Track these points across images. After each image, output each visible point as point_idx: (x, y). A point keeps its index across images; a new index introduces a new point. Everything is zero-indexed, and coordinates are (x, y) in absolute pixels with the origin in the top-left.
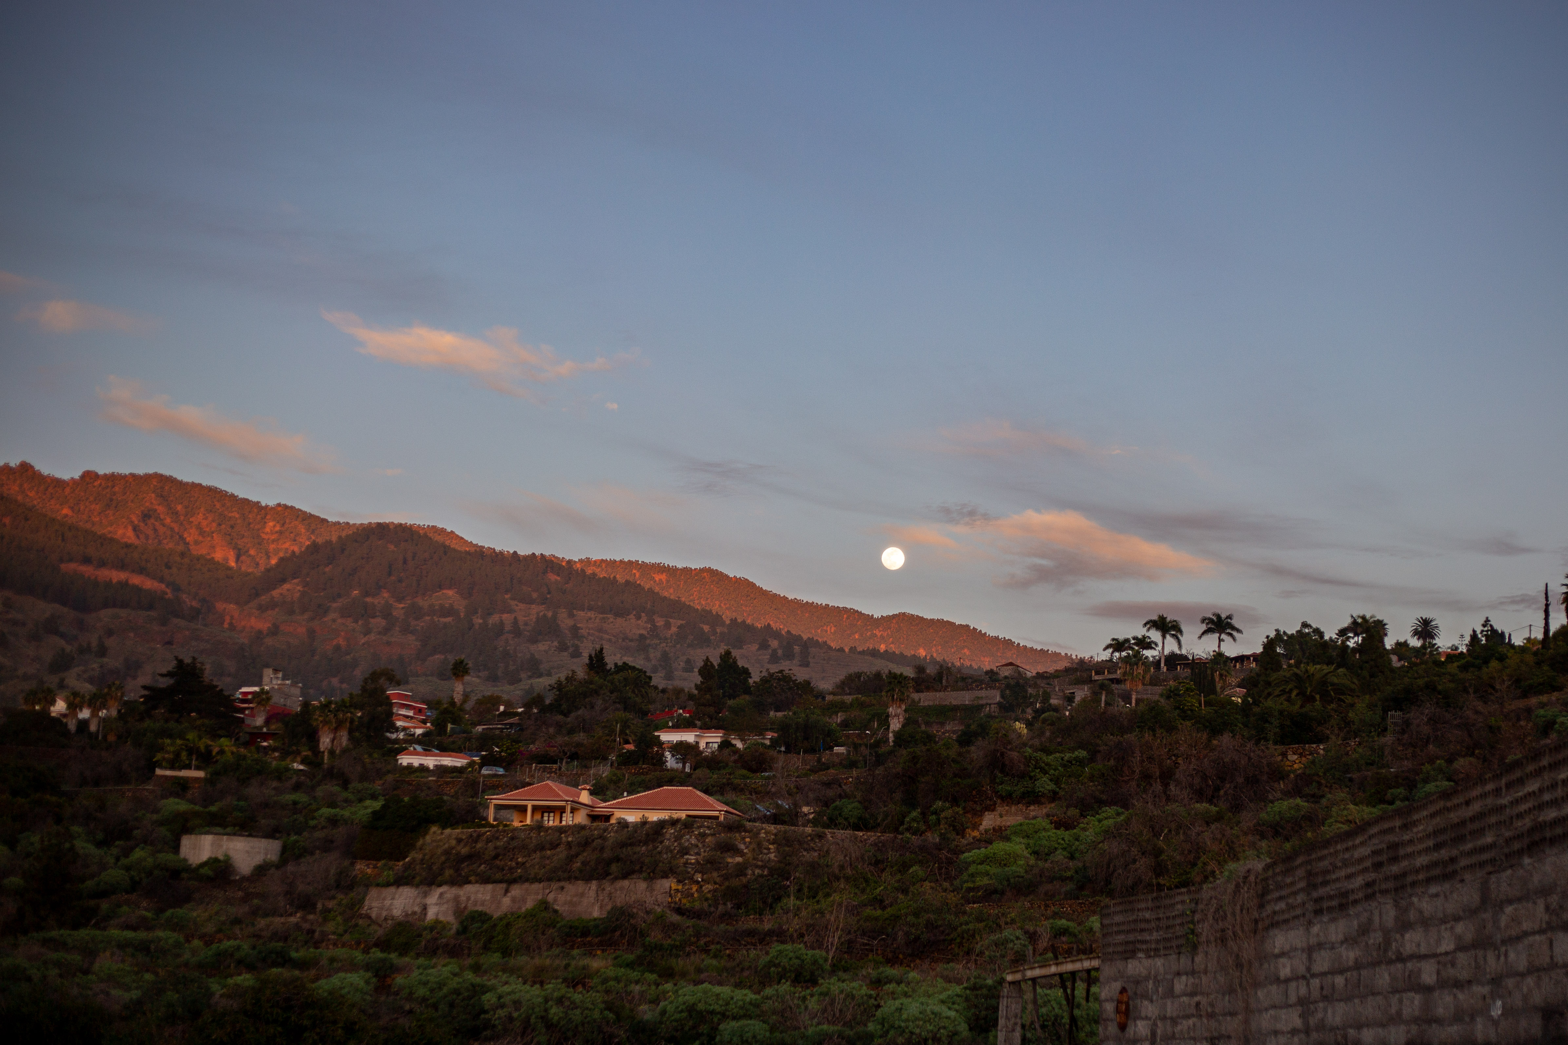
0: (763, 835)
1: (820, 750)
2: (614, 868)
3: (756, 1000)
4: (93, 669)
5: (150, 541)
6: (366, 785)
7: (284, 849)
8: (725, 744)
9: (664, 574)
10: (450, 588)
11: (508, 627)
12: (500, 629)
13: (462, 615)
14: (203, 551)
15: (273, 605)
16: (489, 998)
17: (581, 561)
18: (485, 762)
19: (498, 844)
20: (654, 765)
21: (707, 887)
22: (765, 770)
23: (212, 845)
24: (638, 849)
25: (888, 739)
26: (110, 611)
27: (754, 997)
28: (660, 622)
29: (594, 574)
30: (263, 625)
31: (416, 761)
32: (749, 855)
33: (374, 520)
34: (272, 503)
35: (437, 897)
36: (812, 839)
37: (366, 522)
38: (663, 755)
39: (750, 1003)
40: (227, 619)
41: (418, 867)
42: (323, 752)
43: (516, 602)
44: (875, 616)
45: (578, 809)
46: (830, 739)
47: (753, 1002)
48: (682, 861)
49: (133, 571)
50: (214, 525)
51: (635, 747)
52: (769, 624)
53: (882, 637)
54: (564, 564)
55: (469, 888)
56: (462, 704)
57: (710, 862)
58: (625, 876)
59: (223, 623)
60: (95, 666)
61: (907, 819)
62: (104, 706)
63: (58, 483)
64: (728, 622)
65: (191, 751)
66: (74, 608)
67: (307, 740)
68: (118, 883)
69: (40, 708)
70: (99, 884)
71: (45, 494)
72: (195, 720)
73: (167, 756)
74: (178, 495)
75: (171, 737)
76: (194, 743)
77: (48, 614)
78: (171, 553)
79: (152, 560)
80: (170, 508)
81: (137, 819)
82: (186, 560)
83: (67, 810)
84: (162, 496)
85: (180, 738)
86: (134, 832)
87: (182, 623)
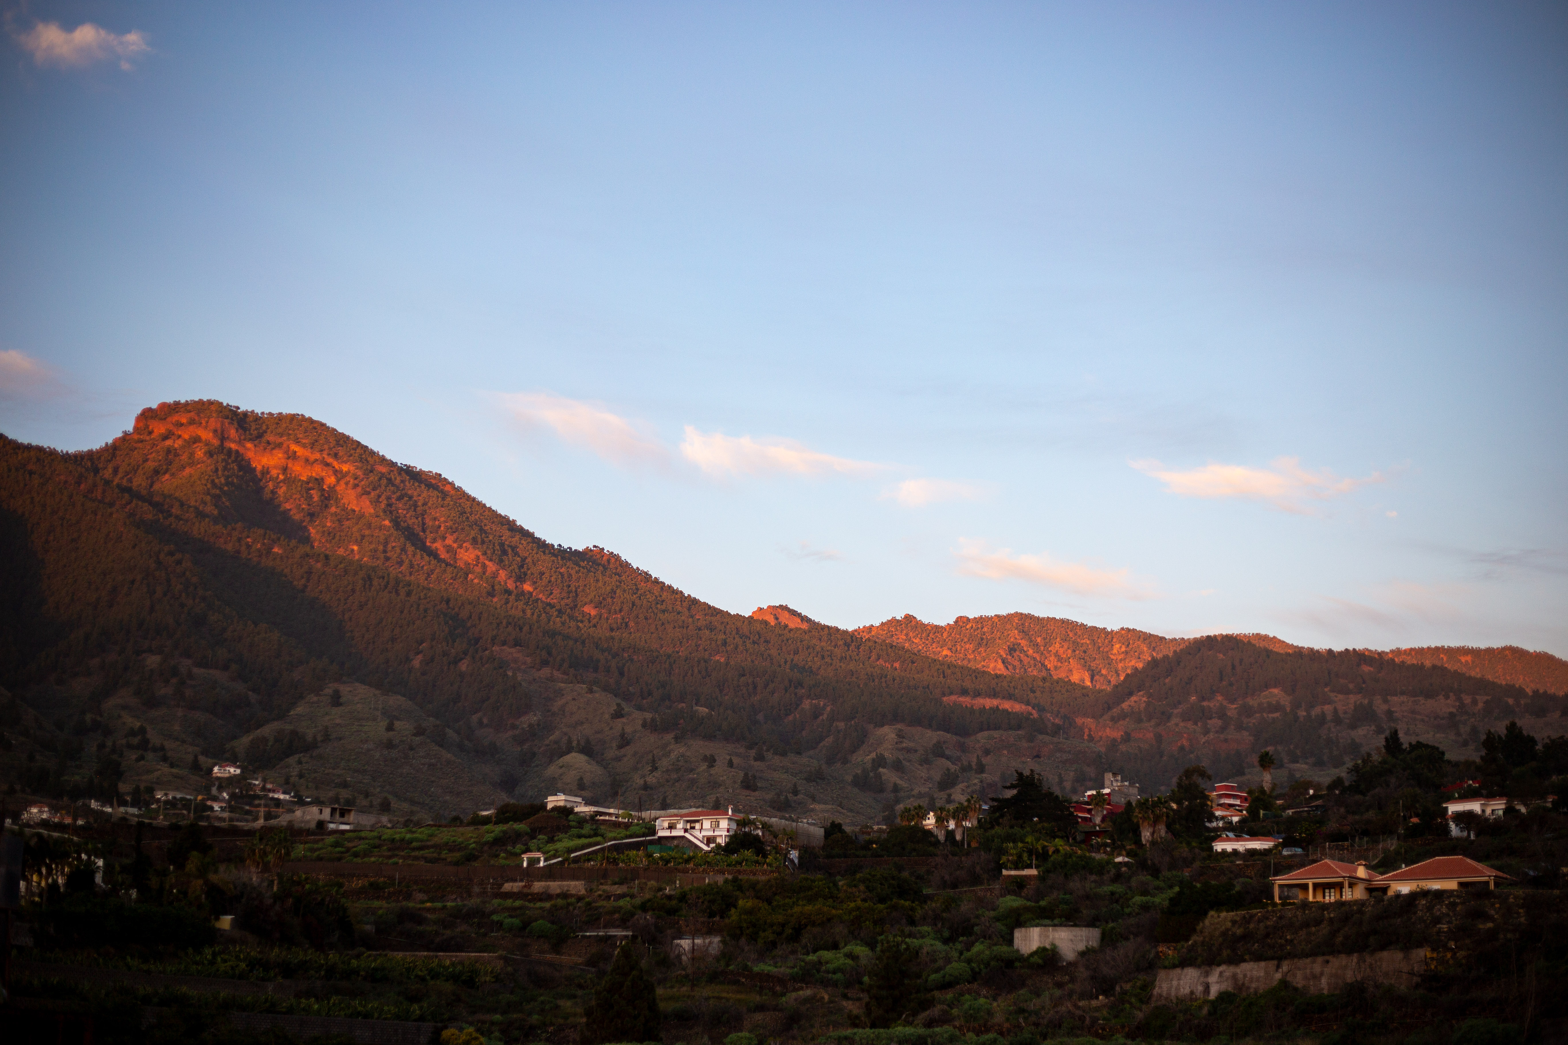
0: (1511, 900)
2: (1372, 940)
4: (975, 784)
5: (1017, 671)
6: (1174, 873)
7: (1104, 936)
8: (1509, 810)
9: (1469, 656)
10: (1275, 687)
11: (1329, 717)
12: (1322, 720)
13: (1288, 710)
14: (1063, 675)
15: (1123, 716)
17: (1392, 651)
18: (1285, 845)
19: (1269, 923)
20: (1438, 835)
21: (1461, 954)
23: (1040, 936)
24: (1393, 921)
26: (986, 733)
28: (1467, 700)
29: (1404, 661)
30: (1117, 734)
31: (1229, 847)
32: (1500, 920)
33: (1205, 634)
34: (1116, 628)
35: (1217, 975)
36: (1561, 901)
37: (1198, 636)
38: (1447, 825)
40: (1086, 730)
41: (1199, 949)
42: (1146, 845)
43: (1335, 694)
45: (1355, 884)
48: (1435, 930)
49: (1004, 698)
50: (1070, 651)
51: (1420, 820)
54: (1376, 656)
55: (1245, 966)
56: (1271, 792)
57: (1462, 929)
58: (1383, 948)
59: (1083, 736)
60: (976, 781)
62: (965, 818)
63: (937, 629)
64: (1531, 694)
65: (1030, 852)
66: (956, 734)
67: (1131, 835)
68: (960, 975)
69: (915, 824)
70: (944, 977)
71: (928, 639)
72: (1036, 824)
73: (1010, 858)
74: (1036, 629)
75: (1014, 841)
76: (1032, 845)
77: (935, 741)
78: (1034, 679)
79: (1019, 687)
80: (1031, 641)
81: (978, 917)
82: (1047, 684)
83: (919, 913)
84: (1023, 631)
85: (1022, 841)
86: (976, 928)
87: (1047, 738)
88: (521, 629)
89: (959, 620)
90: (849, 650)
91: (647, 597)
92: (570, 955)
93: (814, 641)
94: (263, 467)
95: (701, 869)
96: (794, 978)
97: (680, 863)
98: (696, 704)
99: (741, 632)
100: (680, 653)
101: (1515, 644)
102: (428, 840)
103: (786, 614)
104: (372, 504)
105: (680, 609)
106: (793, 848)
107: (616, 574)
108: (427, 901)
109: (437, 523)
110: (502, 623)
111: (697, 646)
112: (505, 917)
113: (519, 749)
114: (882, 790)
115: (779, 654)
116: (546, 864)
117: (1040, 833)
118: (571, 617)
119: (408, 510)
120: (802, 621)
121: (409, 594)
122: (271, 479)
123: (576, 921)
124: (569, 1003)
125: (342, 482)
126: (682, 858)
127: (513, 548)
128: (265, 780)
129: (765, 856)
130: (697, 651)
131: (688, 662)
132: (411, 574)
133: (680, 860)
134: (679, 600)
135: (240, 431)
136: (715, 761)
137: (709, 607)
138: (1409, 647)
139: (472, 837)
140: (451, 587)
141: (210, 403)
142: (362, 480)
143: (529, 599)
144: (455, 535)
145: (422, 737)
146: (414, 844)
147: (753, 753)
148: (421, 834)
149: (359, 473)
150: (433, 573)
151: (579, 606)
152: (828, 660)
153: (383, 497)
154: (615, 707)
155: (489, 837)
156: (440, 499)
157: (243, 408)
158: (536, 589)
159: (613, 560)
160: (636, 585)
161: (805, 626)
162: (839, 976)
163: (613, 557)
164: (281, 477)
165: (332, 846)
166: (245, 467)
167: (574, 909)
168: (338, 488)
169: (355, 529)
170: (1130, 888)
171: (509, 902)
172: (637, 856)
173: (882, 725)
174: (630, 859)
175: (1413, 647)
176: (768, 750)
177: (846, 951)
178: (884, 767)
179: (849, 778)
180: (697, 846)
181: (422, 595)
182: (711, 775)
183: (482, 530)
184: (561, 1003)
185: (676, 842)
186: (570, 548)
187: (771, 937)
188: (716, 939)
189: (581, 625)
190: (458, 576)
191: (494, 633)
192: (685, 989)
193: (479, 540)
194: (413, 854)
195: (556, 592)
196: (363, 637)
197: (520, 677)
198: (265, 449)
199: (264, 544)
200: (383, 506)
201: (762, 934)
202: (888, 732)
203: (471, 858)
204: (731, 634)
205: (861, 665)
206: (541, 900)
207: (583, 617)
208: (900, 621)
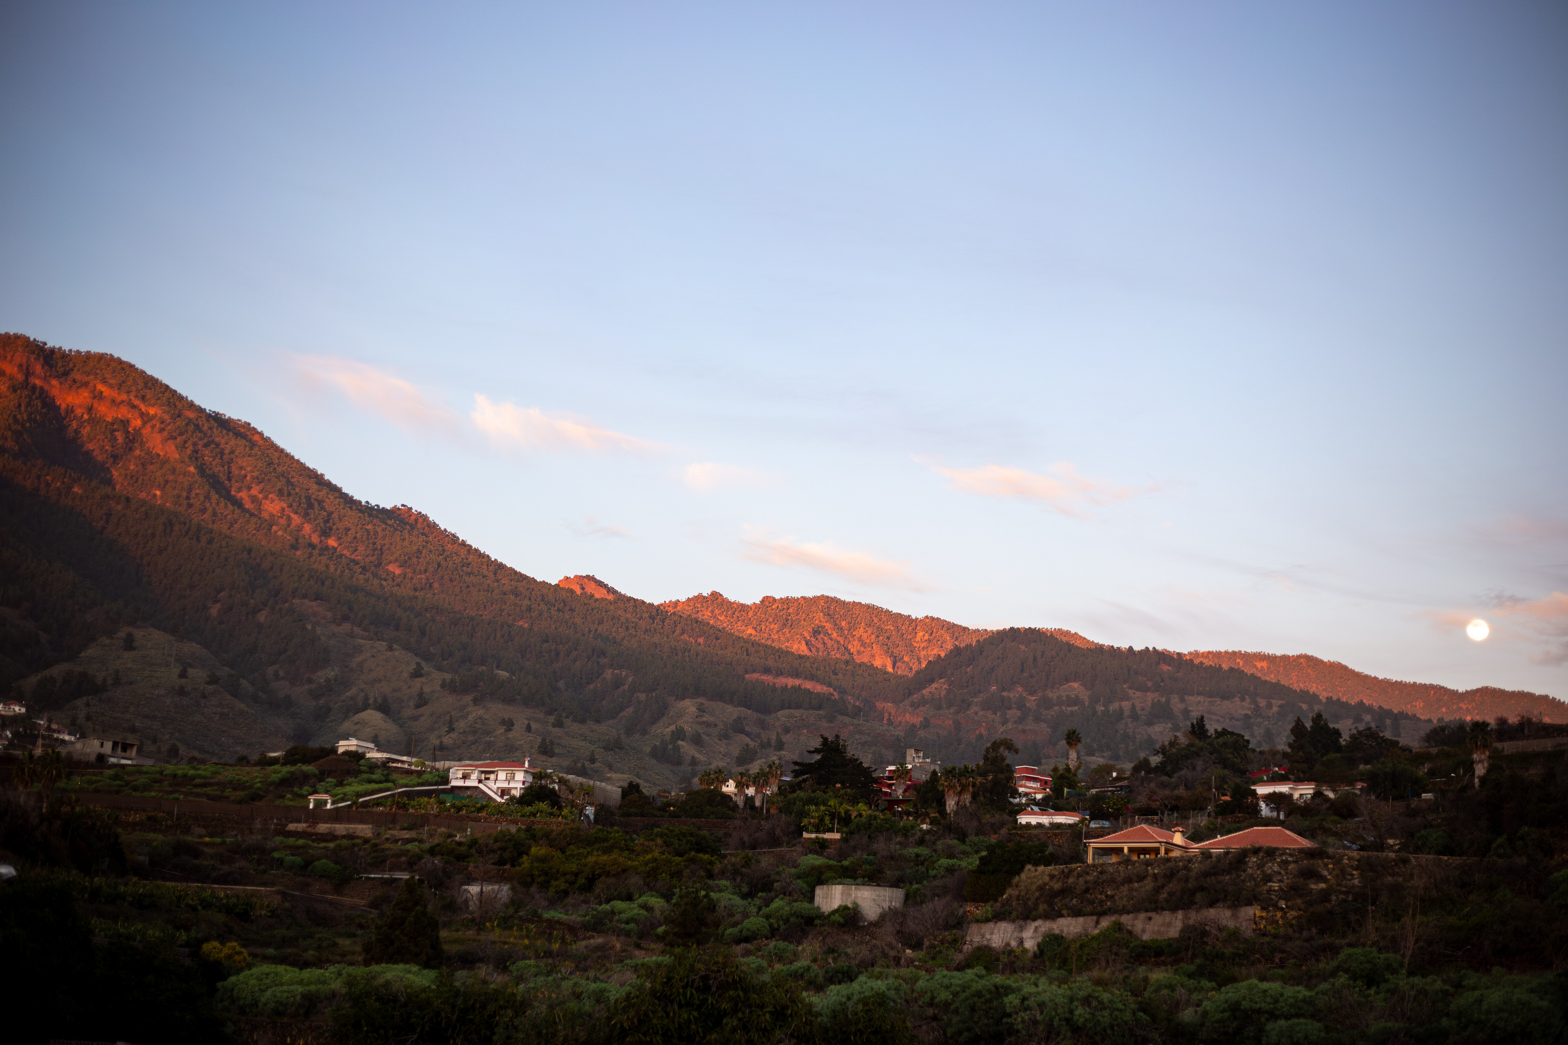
0: (1346, 861)
1: (1408, 797)
2: (1198, 897)
3: (1311, 997)
5: (820, 654)
6: (981, 838)
7: (907, 897)
8: (1318, 794)
9: (1265, 662)
10: (1075, 681)
11: (1127, 713)
12: (1120, 714)
13: (1087, 703)
14: (865, 660)
15: (923, 702)
16: (1012, 1000)
17: (1190, 653)
18: (1093, 817)
19: (1088, 878)
20: (1249, 813)
21: (1292, 914)
22: (1356, 816)
23: (842, 894)
24: (1221, 878)
25: (1474, 783)
26: (786, 712)
27: (1308, 993)
28: (1262, 703)
29: (1201, 663)
30: (917, 720)
31: (1033, 820)
32: (1333, 881)
33: (1008, 627)
35: (1032, 930)
36: (1396, 865)
37: (1001, 628)
38: (1257, 804)
39: (1304, 1001)
40: (886, 715)
41: (1014, 903)
42: (950, 814)
43: (1133, 691)
44: (1460, 691)
45: (1171, 849)
46: (1419, 786)
47: (1308, 999)
48: (1266, 888)
49: (806, 678)
50: (873, 637)
51: (1231, 797)
52: (1362, 701)
53: (1468, 710)
54: (1174, 656)
55: (1062, 922)
56: (1076, 771)
57: (1293, 888)
58: (1210, 905)
59: (883, 720)
60: (775, 756)
61: (1494, 845)
62: (766, 783)
63: (743, 607)
64: (1324, 700)
65: (833, 816)
66: (757, 711)
67: (934, 804)
68: (758, 930)
69: (715, 787)
70: (741, 931)
71: (733, 617)
72: (839, 790)
73: (812, 821)
74: (842, 613)
75: (816, 804)
76: (835, 809)
77: (735, 716)
78: (837, 661)
79: (822, 668)
80: (836, 625)
81: (778, 873)
82: (849, 667)
83: (717, 867)
84: (828, 615)
85: (825, 805)
86: (776, 884)
87: (847, 719)
88: (323, 583)
89: (766, 599)
90: (654, 622)
91: (454, 559)
92: (352, 897)
93: (619, 612)
94: (68, 405)
95: (494, 819)
96: (586, 927)
97: (472, 812)
98: (498, 667)
99: (546, 600)
100: (484, 617)
101: (1310, 653)
102: (211, 778)
103: (593, 584)
104: (177, 450)
105: (486, 572)
106: (591, 804)
107: (423, 534)
108: (206, 836)
109: (243, 472)
110: (303, 576)
111: (502, 610)
112: (286, 855)
113: (315, 703)
114: (679, 763)
115: (583, 623)
116: (333, 807)
117: (843, 798)
118: (375, 575)
119: (214, 458)
120: (608, 592)
121: (210, 542)
122: (75, 418)
123: (361, 863)
124: (348, 942)
125: (148, 426)
126: (474, 806)
127: (320, 502)
128: (50, 721)
129: (560, 808)
130: (501, 615)
131: (491, 625)
132: (213, 522)
133: (473, 809)
134: (486, 564)
135: (46, 368)
136: (513, 725)
137: (516, 572)
138: (1207, 650)
139: (257, 777)
140: (254, 538)
141: (17, 337)
142: (169, 424)
143: (333, 554)
144: (261, 486)
145: (215, 686)
146: (198, 781)
147: (552, 719)
148: (205, 770)
149: (166, 417)
150: (236, 523)
151: (383, 564)
152: (632, 631)
153: (189, 444)
154: (415, 666)
155: (275, 777)
156: (248, 448)
157: (50, 345)
158: (340, 544)
159: (421, 520)
160: (443, 546)
161: (611, 597)
162: (632, 926)
163: (421, 517)
164: (86, 417)
165: (110, 779)
166: (49, 404)
167: (360, 850)
168: (144, 431)
169: (158, 474)
170: (935, 851)
171: (291, 841)
172: (428, 803)
173: (683, 699)
174: (420, 805)
175: (1211, 650)
176: (567, 717)
177: (640, 902)
178: (683, 740)
179: (648, 749)
180: (490, 798)
181: (224, 543)
182: (508, 739)
183: (289, 482)
184: (340, 941)
185: (469, 793)
186: (378, 506)
187: (563, 886)
188: (506, 888)
189: (384, 583)
190: (262, 527)
191: (296, 584)
192: (471, 932)
193: (286, 492)
194: (195, 790)
195: (361, 548)
196: (161, 583)
197: (319, 630)
198: (71, 387)
199: (63, 483)
200: (189, 452)
201: (554, 883)
202: (689, 706)
203: (255, 797)
204: (536, 600)
205: (665, 639)
206: (325, 841)
207: (387, 575)
208: (707, 598)
